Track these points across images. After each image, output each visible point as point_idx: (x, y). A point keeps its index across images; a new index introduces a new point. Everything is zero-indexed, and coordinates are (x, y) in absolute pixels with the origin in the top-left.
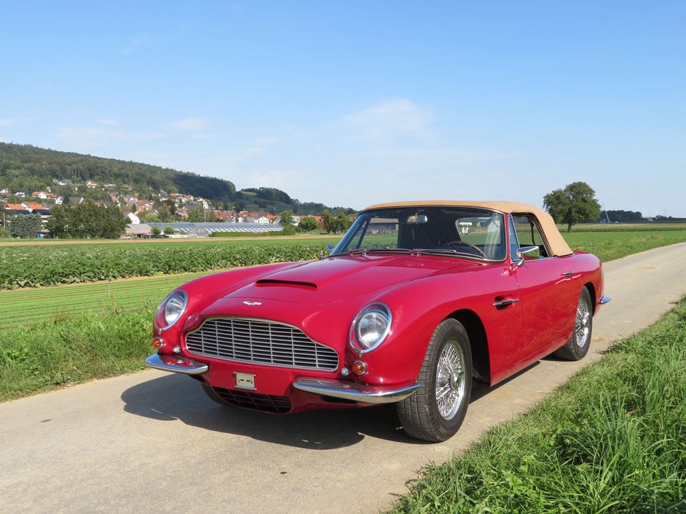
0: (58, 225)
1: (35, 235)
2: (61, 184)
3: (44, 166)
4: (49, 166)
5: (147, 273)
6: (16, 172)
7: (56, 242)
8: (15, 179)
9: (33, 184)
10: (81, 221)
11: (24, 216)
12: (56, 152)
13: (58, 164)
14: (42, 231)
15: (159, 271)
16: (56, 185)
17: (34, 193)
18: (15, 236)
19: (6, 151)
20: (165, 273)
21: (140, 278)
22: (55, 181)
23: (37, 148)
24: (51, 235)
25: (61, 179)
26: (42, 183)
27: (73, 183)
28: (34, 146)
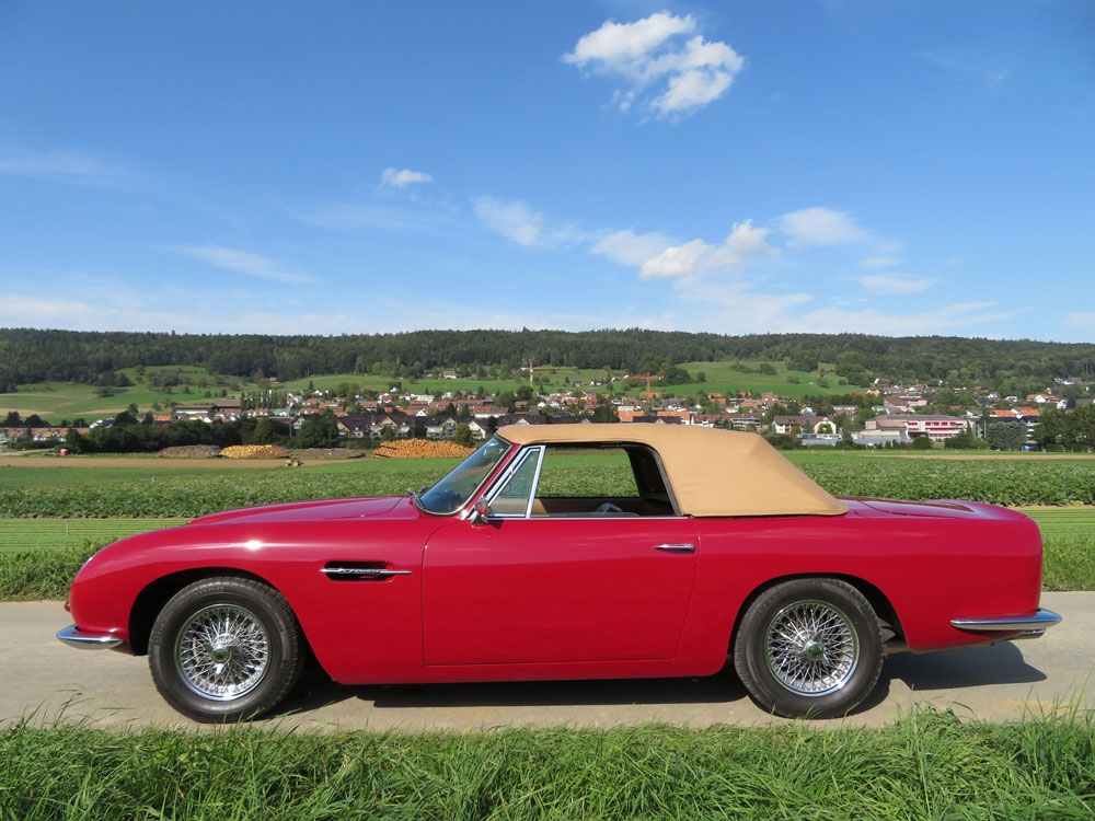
0: (1049, 435)
1: (1020, 447)
2: (1066, 383)
3: (1043, 363)
4: (1049, 363)
5: (1056, 502)
6: (1007, 373)
7: (1044, 456)
8: (1006, 381)
9: (1028, 386)
10: (1079, 429)
11: (1005, 424)
12: (1060, 344)
13: (1063, 358)
14: (1028, 442)
15: (1077, 499)
16: (1058, 385)
17: (1030, 396)
18: (994, 448)
19: (996, 349)
20: (1085, 504)
21: (1044, 507)
22: (1058, 380)
23: (1035, 342)
24: (1037, 448)
25: (1066, 378)
26: (1040, 384)
27: (1084, 381)
28: (1032, 340)
